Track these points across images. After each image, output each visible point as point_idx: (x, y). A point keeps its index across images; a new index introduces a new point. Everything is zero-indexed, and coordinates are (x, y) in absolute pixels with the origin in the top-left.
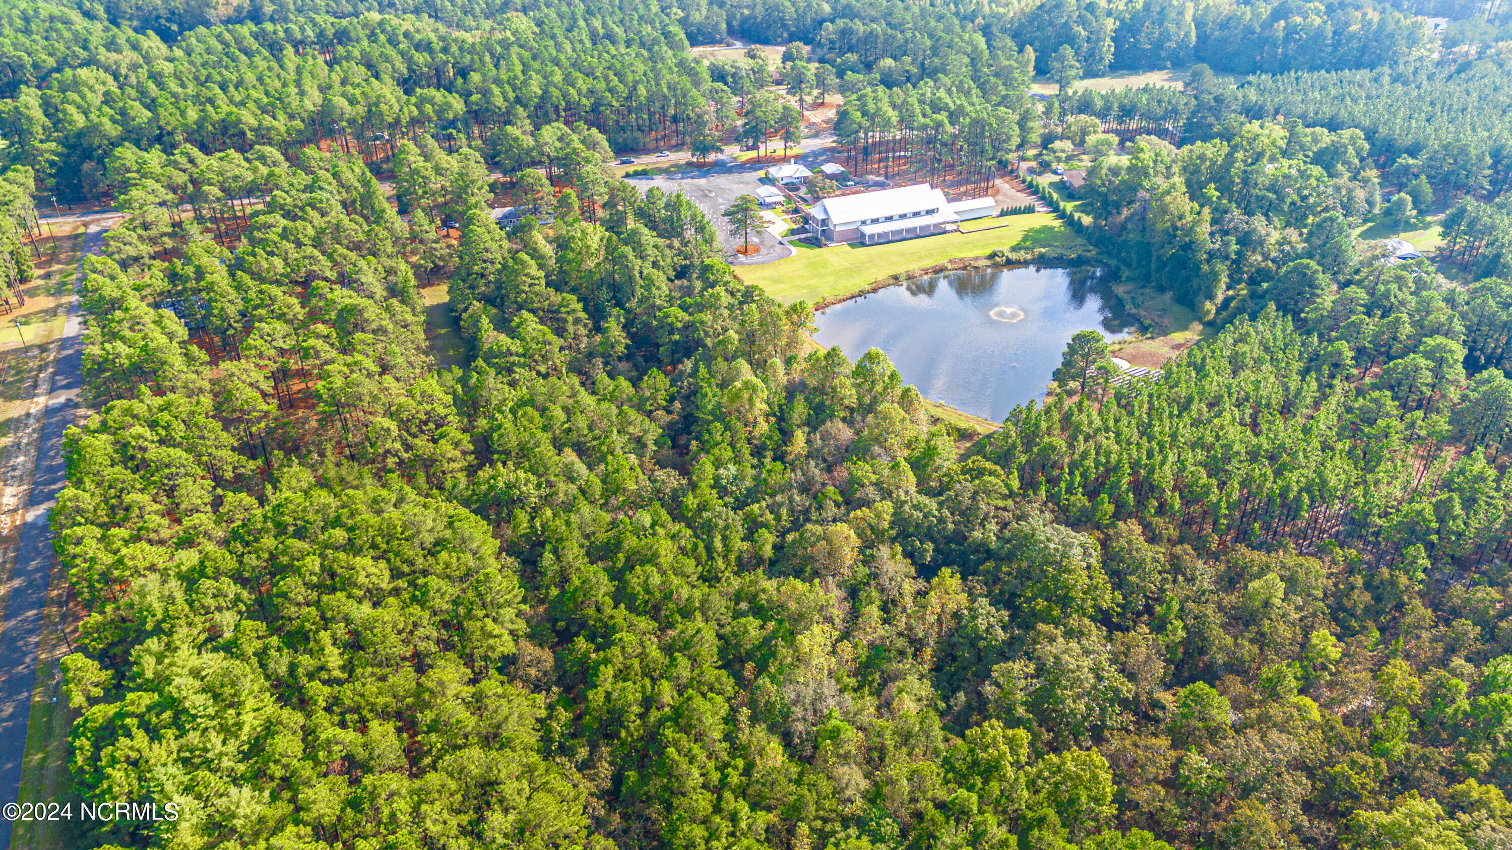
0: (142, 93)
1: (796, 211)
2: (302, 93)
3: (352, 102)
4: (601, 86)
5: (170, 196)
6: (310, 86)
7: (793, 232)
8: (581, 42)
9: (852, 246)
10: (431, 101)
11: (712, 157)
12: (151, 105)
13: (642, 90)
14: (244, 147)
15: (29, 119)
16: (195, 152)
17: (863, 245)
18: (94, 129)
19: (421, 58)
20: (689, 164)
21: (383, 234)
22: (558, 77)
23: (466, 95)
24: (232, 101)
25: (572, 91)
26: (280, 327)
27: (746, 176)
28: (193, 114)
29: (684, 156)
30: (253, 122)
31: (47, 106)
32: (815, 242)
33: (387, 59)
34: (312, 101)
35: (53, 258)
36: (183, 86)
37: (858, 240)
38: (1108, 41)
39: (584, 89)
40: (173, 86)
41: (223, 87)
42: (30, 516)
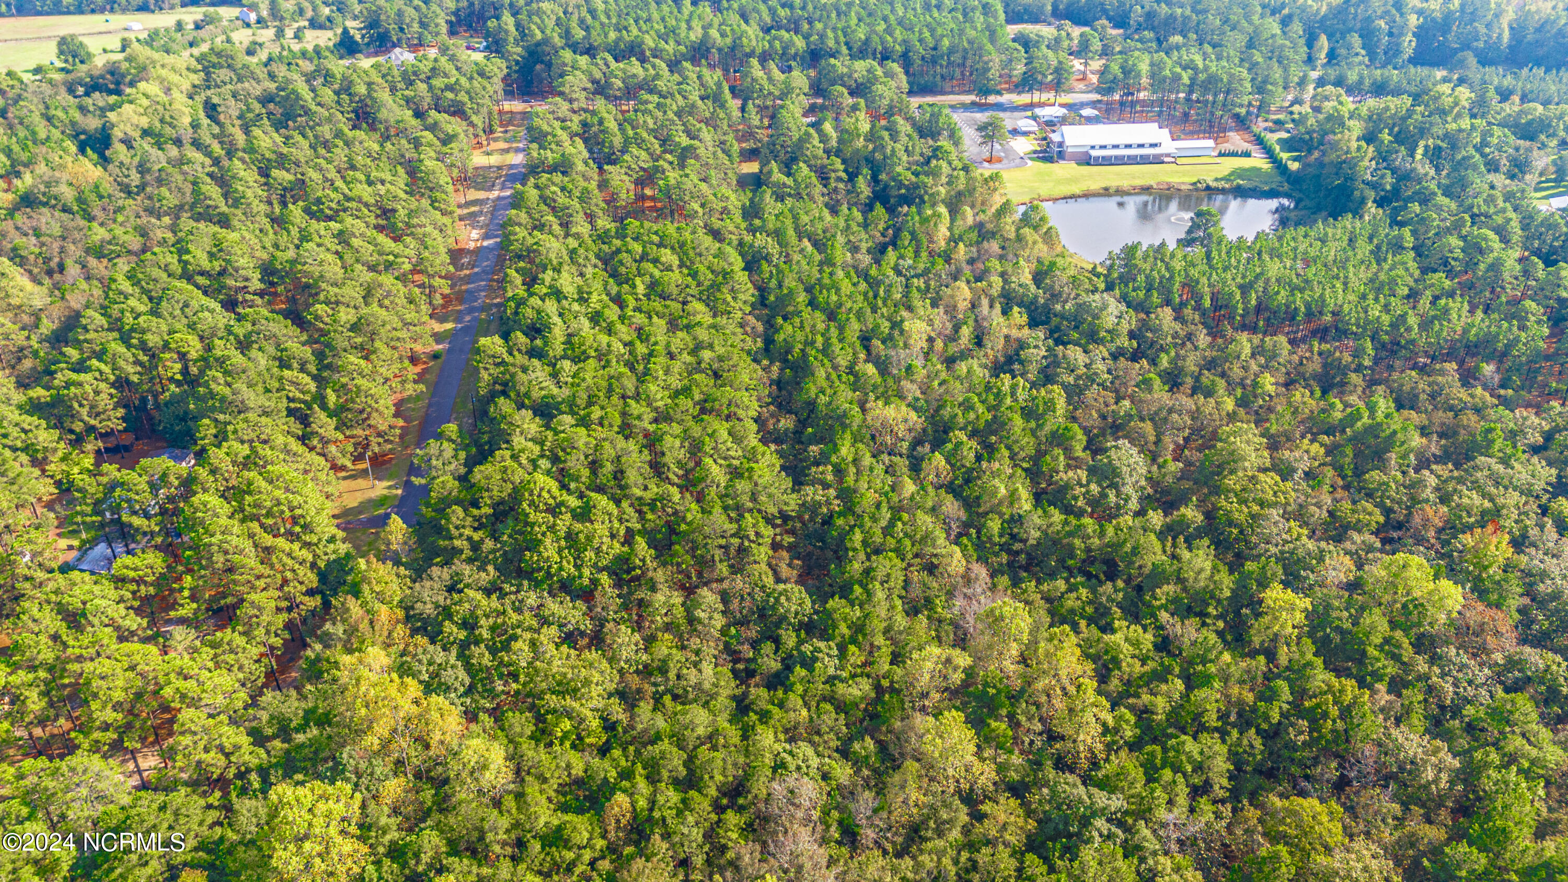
0: (582, 22)
1: (1045, 139)
2: (690, 28)
3: (723, 35)
4: (914, 38)
5: (589, 85)
6: (696, 23)
7: (1035, 152)
8: (914, 9)
9: (1079, 164)
10: (780, 39)
11: (992, 99)
12: (587, 29)
13: (946, 42)
14: (643, 60)
15: (506, 32)
16: (610, 59)
17: (1089, 164)
18: (546, 41)
19: (782, 13)
20: (974, 104)
21: (722, 115)
22: (882, 27)
23: (806, 37)
24: (640, 29)
25: (889, 38)
26: (644, 155)
27: (1016, 114)
28: (613, 35)
29: (968, 98)
30: (652, 45)
31: (518, 26)
32: (1049, 160)
33: (758, 12)
34: (695, 35)
35: (510, 122)
36: (609, 17)
37: (1086, 160)
38: (1409, 37)
39: (900, 38)
40: (604, 19)
41: (636, 21)
42: (485, 243)
